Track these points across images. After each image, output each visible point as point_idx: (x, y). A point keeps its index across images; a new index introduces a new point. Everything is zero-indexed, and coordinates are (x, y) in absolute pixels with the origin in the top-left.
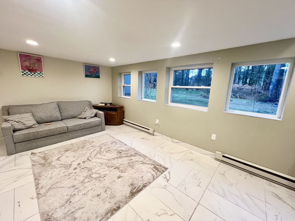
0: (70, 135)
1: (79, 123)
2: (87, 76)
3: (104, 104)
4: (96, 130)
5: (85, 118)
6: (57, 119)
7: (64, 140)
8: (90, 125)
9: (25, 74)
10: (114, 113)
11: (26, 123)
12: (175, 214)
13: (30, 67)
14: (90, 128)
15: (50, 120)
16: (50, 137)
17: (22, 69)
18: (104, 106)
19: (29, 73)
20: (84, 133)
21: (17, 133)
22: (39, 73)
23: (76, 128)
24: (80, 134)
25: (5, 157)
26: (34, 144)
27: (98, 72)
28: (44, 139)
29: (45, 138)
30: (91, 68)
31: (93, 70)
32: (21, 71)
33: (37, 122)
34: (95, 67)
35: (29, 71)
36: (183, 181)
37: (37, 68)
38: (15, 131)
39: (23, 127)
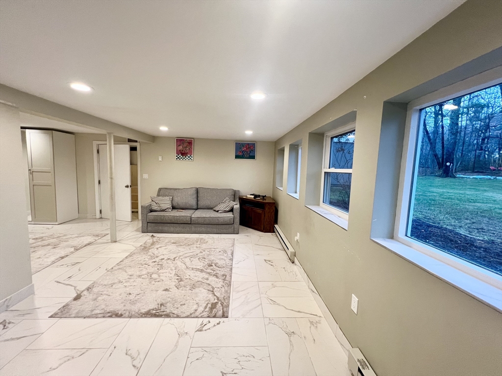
0: (193, 228)
1: (204, 216)
2: (237, 157)
3: (253, 196)
4: (225, 231)
5: (218, 211)
6: (191, 207)
7: (186, 232)
8: (217, 221)
9: (178, 158)
10: (259, 211)
11: (162, 205)
12: (139, 369)
13: (183, 151)
14: (217, 226)
15: (184, 207)
16: (175, 225)
17: (177, 154)
18: (253, 199)
19: (181, 157)
20: (208, 229)
21: (151, 214)
22: (189, 156)
23: (200, 221)
24: (203, 229)
25: (139, 233)
26: (160, 228)
27: (253, 151)
28: (168, 225)
29: (170, 224)
30: (243, 146)
31: (247, 149)
32: (176, 155)
33: (172, 207)
34: (248, 144)
35: (182, 155)
36: (216, 348)
37: (188, 151)
38: (152, 211)
39: (158, 209)
